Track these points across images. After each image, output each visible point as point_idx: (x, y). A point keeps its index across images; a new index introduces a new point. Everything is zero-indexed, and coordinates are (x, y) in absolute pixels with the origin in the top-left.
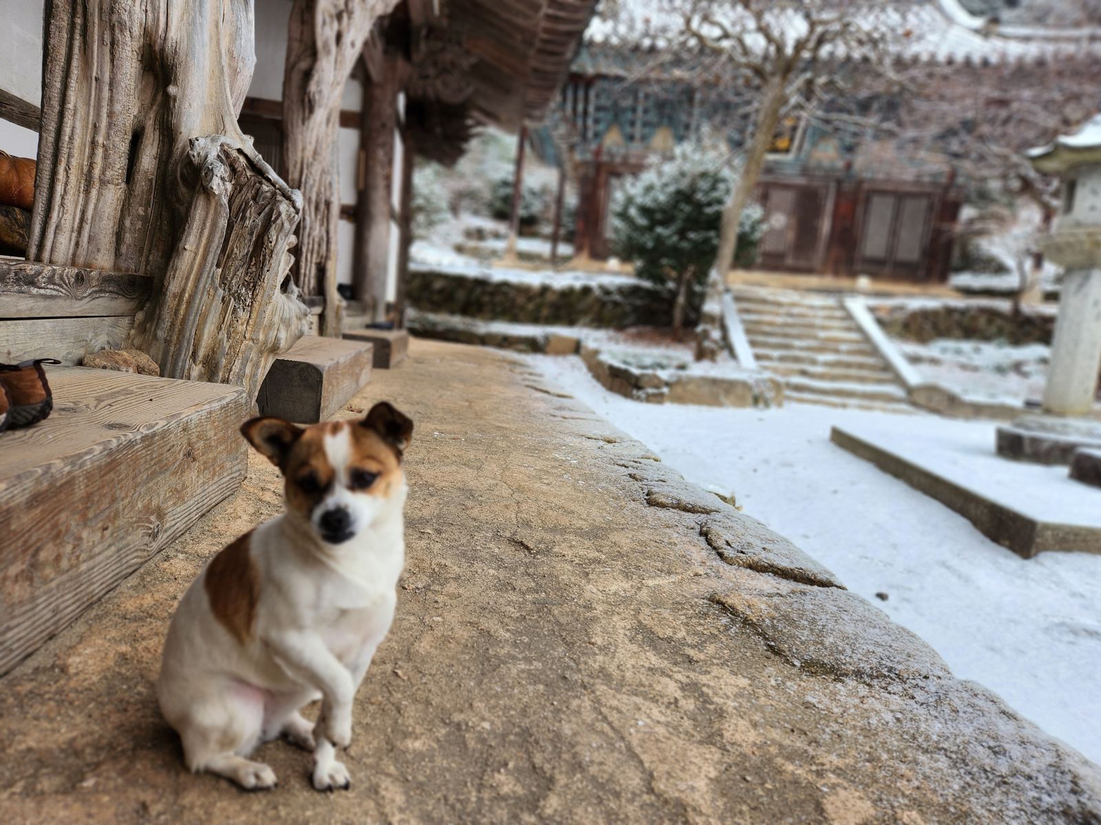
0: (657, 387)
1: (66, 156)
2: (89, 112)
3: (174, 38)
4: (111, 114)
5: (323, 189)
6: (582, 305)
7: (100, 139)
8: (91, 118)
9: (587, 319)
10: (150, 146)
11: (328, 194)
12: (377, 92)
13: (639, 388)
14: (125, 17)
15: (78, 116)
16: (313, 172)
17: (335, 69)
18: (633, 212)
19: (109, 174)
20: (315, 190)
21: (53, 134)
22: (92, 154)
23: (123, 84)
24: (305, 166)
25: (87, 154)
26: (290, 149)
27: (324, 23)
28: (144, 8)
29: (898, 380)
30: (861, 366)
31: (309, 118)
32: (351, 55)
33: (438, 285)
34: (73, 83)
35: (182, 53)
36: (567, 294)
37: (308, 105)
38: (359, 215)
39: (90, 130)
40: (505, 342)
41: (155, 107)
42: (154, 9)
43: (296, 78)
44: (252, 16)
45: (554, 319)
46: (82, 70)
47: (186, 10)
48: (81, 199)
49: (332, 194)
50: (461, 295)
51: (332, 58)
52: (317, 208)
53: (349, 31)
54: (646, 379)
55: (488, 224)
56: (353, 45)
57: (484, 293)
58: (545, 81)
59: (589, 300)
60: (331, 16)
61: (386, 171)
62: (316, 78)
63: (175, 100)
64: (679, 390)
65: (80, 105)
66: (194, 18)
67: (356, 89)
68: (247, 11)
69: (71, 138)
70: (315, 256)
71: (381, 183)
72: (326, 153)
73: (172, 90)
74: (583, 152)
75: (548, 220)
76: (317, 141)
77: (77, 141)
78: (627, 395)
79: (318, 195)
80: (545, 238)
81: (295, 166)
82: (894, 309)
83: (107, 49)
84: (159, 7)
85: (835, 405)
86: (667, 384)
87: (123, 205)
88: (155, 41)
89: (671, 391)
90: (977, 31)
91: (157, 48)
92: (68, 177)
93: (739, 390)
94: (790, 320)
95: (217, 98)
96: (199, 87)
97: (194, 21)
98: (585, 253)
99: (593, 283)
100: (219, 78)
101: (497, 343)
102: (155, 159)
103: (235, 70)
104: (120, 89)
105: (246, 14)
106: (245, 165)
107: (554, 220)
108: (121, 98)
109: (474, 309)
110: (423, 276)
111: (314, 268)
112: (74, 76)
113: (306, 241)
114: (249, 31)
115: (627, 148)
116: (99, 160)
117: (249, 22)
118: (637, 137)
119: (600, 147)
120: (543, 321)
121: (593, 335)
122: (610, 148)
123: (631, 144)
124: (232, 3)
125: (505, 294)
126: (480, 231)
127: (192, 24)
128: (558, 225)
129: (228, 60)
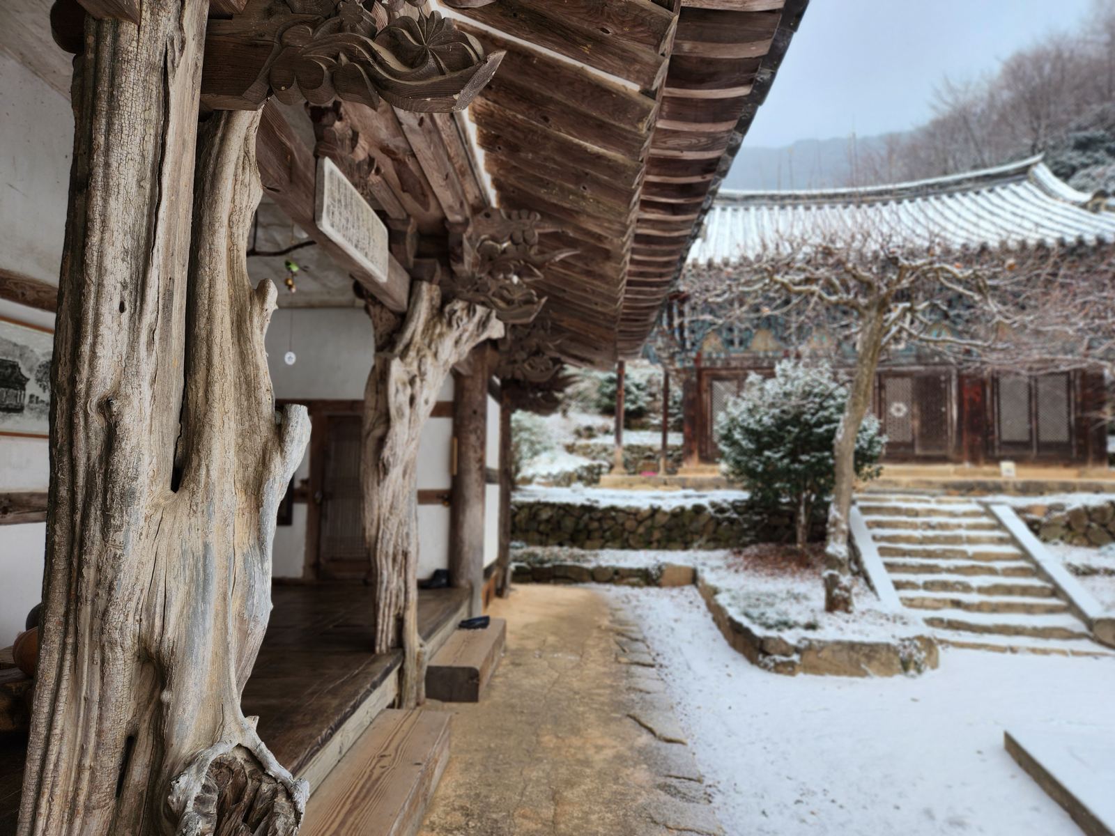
0: (786, 655)
1: (49, 786)
2: (76, 734)
3: (171, 638)
4: (99, 733)
5: (400, 540)
6: (695, 526)
7: (87, 762)
8: (79, 739)
9: (702, 541)
10: (142, 754)
11: (405, 545)
12: (468, 383)
13: (766, 654)
14: (116, 635)
15: (66, 739)
16: (390, 527)
17: (409, 428)
18: (737, 435)
19: (94, 797)
20: (392, 543)
21: (38, 763)
22: (78, 779)
23: (113, 700)
24: (382, 522)
25: (73, 779)
26: (367, 509)
27: (397, 391)
28: (138, 618)
29: (1072, 607)
30: (1025, 591)
31: (384, 479)
32: (425, 411)
33: (545, 515)
34: (62, 706)
35: (179, 653)
36: (679, 514)
37: (382, 469)
38: (453, 499)
39: (77, 753)
40: (616, 576)
41: (151, 706)
42: (149, 616)
43: (371, 445)
45: (666, 543)
46: (72, 689)
47: (186, 603)
48: (64, 830)
49: (409, 544)
50: (569, 523)
51: (406, 420)
52: (394, 560)
53: (421, 393)
54: (772, 643)
55: (598, 421)
56: (426, 402)
57: (591, 519)
59: (703, 519)
60: (404, 384)
61: (479, 455)
62: (389, 443)
63: (168, 707)
64: (811, 657)
65: (67, 728)
66: (195, 608)
68: (262, 562)
69: (56, 765)
70: (393, 609)
71: (474, 467)
72: (402, 506)
73: (166, 696)
74: (683, 360)
75: (655, 411)
76: (393, 496)
77: (63, 766)
78: (753, 660)
79: (395, 547)
80: (655, 428)
81: (372, 524)
82: (1051, 508)
83: (97, 668)
84: (155, 613)
85: (1002, 650)
86: (797, 650)
87: (110, 829)
88: (150, 646)
89: (801, 659)
90: (1084, 206)
91: (153, 650)
92: (50, 809)
93: (884, 655)
94: (930, 533)
95: (218, 684)
96: (196, 684)
97: (195, 613)
98: (696, 457)
99: (704, 502)
100: (223, 659)
101: (608, 577)
102: (147, 767)
103: (245, 635)
104: (110, 705)
105: (262, 565)
106: (243, 762)
107: (662, 410)
108: (111, 714)
109: (583, 536)
110: (530, 506)
111: (392, 622)
112: (62, 699)
113: (383, 595)
114: (263, 582)
115: (727, 352)
116: (85, 785)
117: (264, 573)
118: (737, 341)
119: (699, 355)
120: (655, 544)
121: (710, 563)
122: (710, 354)
123: (731, 349)
124: (245, 561)
125: (613, 518)
126: (589, 429)
127: (192, 616)
128: (666, 415)
129: (237, 624)
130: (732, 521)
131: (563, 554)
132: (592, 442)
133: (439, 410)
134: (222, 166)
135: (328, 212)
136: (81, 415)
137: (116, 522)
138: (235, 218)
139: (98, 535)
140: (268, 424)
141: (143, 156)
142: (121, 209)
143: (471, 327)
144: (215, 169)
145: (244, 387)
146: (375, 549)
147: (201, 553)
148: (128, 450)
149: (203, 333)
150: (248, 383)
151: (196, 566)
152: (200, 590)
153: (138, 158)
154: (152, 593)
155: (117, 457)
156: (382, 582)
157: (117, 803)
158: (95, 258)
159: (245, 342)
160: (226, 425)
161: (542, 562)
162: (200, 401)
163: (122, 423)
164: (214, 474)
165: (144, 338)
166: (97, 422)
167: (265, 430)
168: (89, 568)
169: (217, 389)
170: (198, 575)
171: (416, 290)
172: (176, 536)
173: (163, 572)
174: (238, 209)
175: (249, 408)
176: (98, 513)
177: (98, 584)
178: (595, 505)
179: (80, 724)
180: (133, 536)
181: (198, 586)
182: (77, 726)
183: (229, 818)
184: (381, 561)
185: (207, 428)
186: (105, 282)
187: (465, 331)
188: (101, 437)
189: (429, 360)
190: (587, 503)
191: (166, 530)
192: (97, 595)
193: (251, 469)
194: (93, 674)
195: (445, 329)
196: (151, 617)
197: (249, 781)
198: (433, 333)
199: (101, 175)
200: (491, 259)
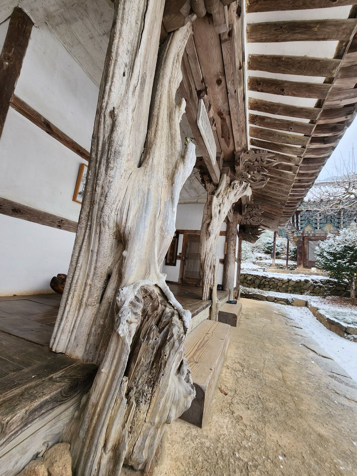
1: (73, 291)
2: (86, 267)
3: (130, 226)
4: (95, 268)
5: (213, 261)
6: (305, 287)
7: (89, 282)
8: (87, 270)
9: (308, 292)
10: (112, 283)
11: (214, 263)
12: (231, 225)
13: (348, 334)
14: (106, 219)
15: (82, 269)
16: (209, 256)
17: (218, 221)
18: (325, 254)
19: (90, 300)
20: (210, 262)
21: (71, 279)
22: (85, 289)
23: (103, 253)
24: (207, 254)
25: (82, 289)
27: (215, 208)
28: (116, 213)
31: (209, 238)
32: (223, 216)
33: (249, 278)
34: (82, 253)
35: (132, 233)
36: (298, 282)
37: (208, 234)
38: (225, 262)
39: (86, 276)
40: (276, 300)
41: (119, 261)
43: (205, 226)
44: (175, 209)
45: (294, 291)
46: (87, 246)
47: (138, 211)
48: (76, 314)
49: (216, 263)
50: (257, 281)
51: (217, 218)
52: (210, 268)
53: (223, 209)
54: (351, 330)
55: (263, 255)
56: (224, 213)
57: (265, 281)
58: (287, 215)
59: (308, 285)
60: (217, 205)
61: (234, 248)
62: (211, 225)
63: (125, 259)
65: (84, 263)
66: (142, 215)
67: (225, 225)
68: (173, 207)
69: (77, 281)
70: (209, 285)
71: (232, 252)
72: (214, 249)
73: (125, 253)
74: (297, 234)
75: (283, 254)
76: (211, 245)
77: (80, 282)
78: (341, 336)
79: (211, 263)
80: (283, 259)
81: (203, 254)
83: (98, 235)
84: (124, 212)
88: (121, 229)
91: (122, 232)
92: (72, 302)
95: (149, 254)
96: (138, 250)
97: (141, 216)
98: (302, 266)
99: (309, 279)
100: (152, 243)
101: (273, 300)
102: (114, 290)
103: (163, 238)
104: (101, 255)
105: (172, 209)
106: (158, 295)
107: (286, 253)
108: (101, 259)
109: (262, 286)
110: (245, 275)
111: (208, 290)
112: (83, 250)
113: (206, 280)
114: (173, 216)
115: (314, 231)
116: (87, 293)
117: (173, 212)
118: (318, 228)
119: (303, 232)
120: (289, 292)
121: (313, 300)
122: (308, 232)
123: (316, 230)
124: (165, 204)
125: (274, 281)
126: (260, 257)
127: (140, 218)
128: (288, 255)
129: (160, 232)
130: (320, 287)
131: (257, 291)
132: (261, 261)
133: (222, 233)
134: (169, 54)
135: (201, 118)
136: (103, 117)
137: (111, 165)
138: (172, 80)
139: (104, 172)
140: (179, 154)
141: (139, 10)
142: (128, 31)
143: (241, 189)
144: (166, 57)
145: (170, 138)
146: (204, 263)
147: (146, 192)
148: (119, 132)
149: (156, 114)
150: (172, 137)
151: (144, 197)
152: (145, 207)
153: (137, 11)
154: (123, 203)
155: (115, 135)
156: (206, 275)
157: (99, 306)
158: (115, 49)
159: (172, 121)
160: (162, 147)
161: (249, 292)
162: (152, 137)
163: (118, 119)
164: (155, 162)
165: (131, 88)
166: (109, 121)
167: (177, 156)
168: (99, 187)
169: (159, 132)
170: (144, 201)
171: (222, 176)
172: (137, 182)
173: (129, 195)
174: (173, 77)
175: (171, 146)
176: (105, 161)
177: (102, 194)
178: (267, 276)
179: (89, 263)
180: (118, 175)
181: (143, 206)
182: (87, 264)
183: (147, 320)
184: (206, 268)
185: (154, 145)
186: (118, 59)
187: (238, 191)
188: (110, 128)
189: (226, 199)
190: (264, 276)
191: (133, 178)
192: (101, 200)
193: (170, 170)
194: (96, 238)
195: (231, 190)
196: (122, 213)
197: (160, 305)
198: (227, 191)
199: (121, 13)
200: (248, 167)
